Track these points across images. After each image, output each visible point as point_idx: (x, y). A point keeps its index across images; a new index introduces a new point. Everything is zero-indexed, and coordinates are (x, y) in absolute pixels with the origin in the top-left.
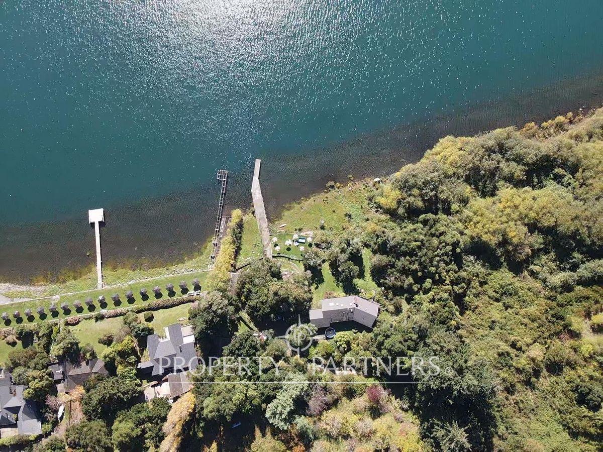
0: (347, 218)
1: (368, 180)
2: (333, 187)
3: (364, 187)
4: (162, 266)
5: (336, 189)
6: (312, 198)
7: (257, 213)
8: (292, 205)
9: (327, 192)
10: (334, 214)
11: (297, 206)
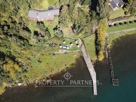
0: (41, 60)
1: (25, 85)
2: (48, 79)
3: (28, 80)
4: (129, 35)
5: (45, 78)
6: (60, 71)
7: (90, 60)
8: (71, 66)
9: (51, 75)
10: (48, 62)
11: (68, 66)
